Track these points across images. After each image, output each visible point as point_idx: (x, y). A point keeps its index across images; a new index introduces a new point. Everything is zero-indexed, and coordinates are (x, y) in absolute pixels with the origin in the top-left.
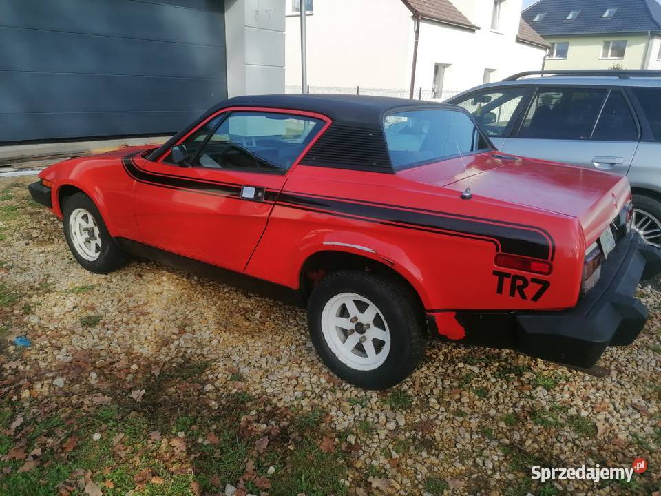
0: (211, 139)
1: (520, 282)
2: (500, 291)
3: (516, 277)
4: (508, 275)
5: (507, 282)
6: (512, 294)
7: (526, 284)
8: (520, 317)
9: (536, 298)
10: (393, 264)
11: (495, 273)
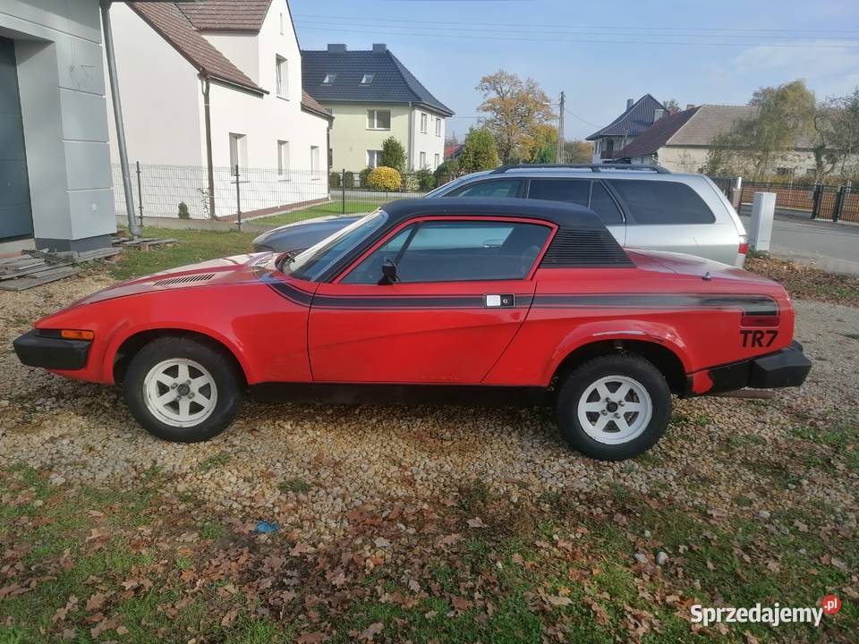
0: (408, 249)
1: (758, 335)
2: (744, 345)
3: (756, 332)
4: (750, 332)
5: (750, 336)
6: (753, 345)
7: (763, 335)
8: (757, 361)
9: (768, 345)
10: (662, 341)
11: (742, 332)
